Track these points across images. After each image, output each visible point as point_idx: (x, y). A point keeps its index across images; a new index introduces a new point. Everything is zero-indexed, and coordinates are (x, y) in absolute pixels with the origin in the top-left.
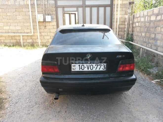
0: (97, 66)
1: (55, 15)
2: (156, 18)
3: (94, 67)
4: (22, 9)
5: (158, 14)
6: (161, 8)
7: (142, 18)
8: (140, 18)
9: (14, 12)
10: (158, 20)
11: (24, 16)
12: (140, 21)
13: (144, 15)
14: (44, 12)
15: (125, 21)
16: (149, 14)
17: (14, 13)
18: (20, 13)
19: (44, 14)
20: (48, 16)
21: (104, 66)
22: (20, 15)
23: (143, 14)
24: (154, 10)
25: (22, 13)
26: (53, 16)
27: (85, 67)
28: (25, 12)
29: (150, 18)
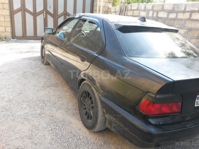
2: (168, 15)
5: (171, 11)
6: (177, 5)
7: (143, 12)
8: (138, 11)
10: (170, 18)
12: (138, 15)
13: (146, 9)
15: (107, 12)
16: (155, 9)
23: (145, 7)
24: (164, 5)
29: (157, 13)
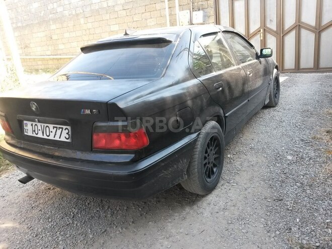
0: (55, 129)
1: (214, 7)
3: (52, 132)
4: (154, 5)
9: (143, 13)
11: (157, 18)
14: (191, 4)
17: (143, 15)
18: (152, 13)
19: (192, 9)
20: (199, 12)
21: (67, 131)
22: (151, 18)
25: (155, 12)
26: (208, 10)
27: (39, 130)
28: (159, 11)
